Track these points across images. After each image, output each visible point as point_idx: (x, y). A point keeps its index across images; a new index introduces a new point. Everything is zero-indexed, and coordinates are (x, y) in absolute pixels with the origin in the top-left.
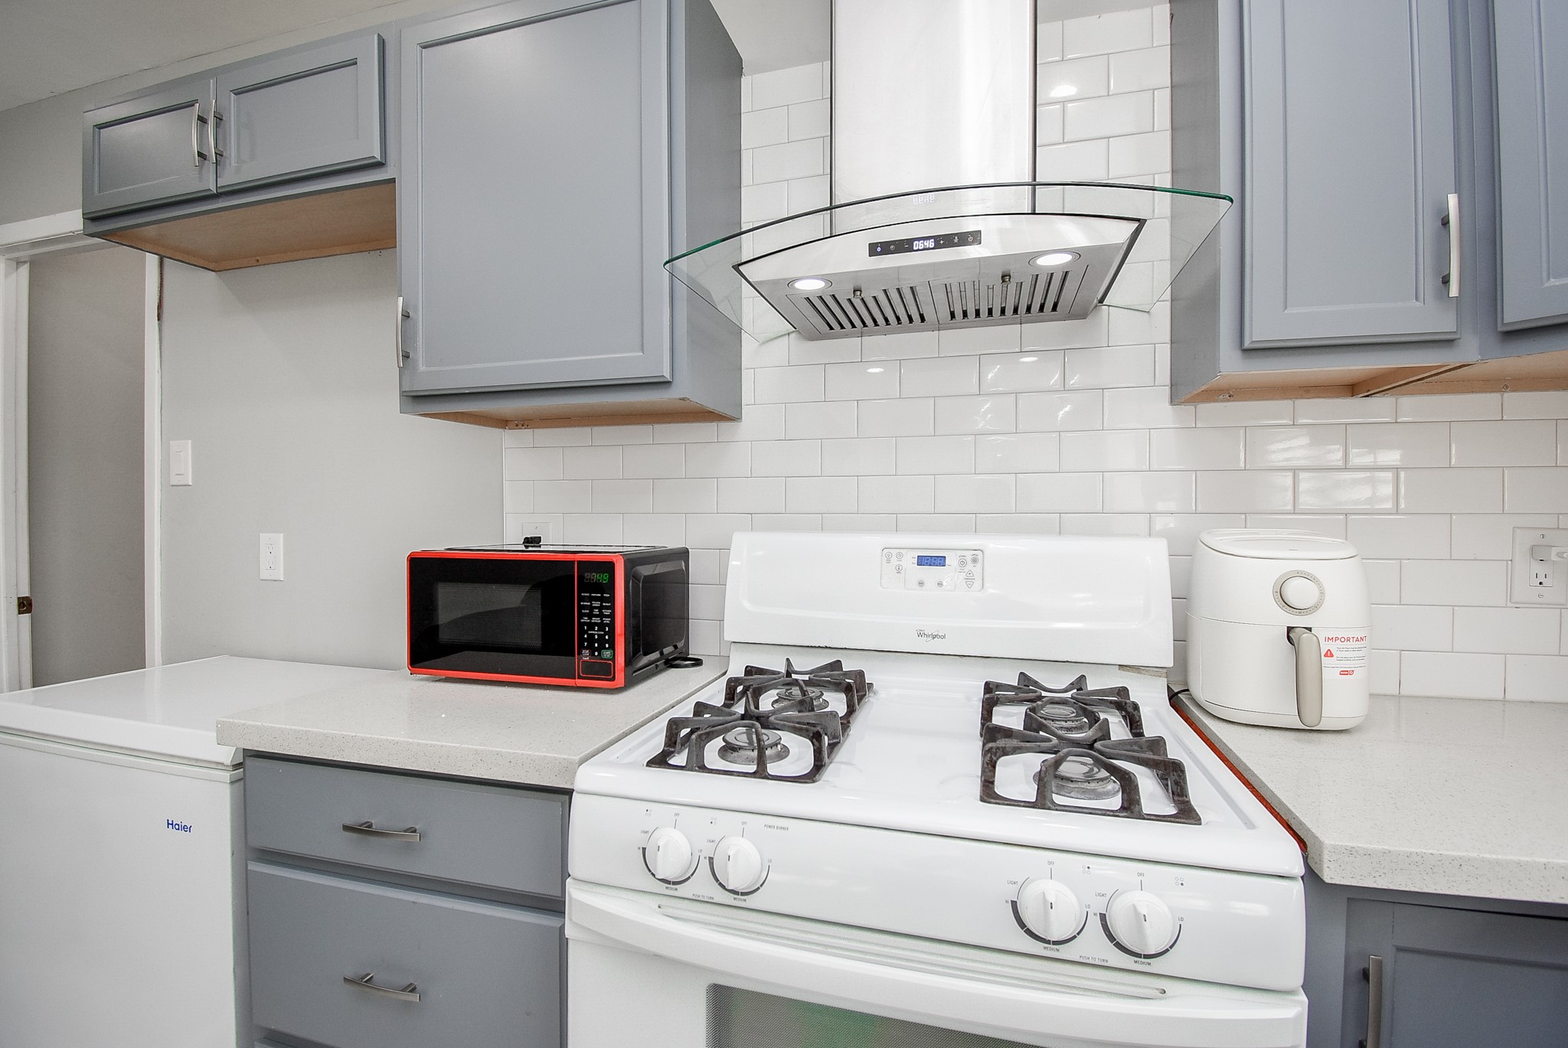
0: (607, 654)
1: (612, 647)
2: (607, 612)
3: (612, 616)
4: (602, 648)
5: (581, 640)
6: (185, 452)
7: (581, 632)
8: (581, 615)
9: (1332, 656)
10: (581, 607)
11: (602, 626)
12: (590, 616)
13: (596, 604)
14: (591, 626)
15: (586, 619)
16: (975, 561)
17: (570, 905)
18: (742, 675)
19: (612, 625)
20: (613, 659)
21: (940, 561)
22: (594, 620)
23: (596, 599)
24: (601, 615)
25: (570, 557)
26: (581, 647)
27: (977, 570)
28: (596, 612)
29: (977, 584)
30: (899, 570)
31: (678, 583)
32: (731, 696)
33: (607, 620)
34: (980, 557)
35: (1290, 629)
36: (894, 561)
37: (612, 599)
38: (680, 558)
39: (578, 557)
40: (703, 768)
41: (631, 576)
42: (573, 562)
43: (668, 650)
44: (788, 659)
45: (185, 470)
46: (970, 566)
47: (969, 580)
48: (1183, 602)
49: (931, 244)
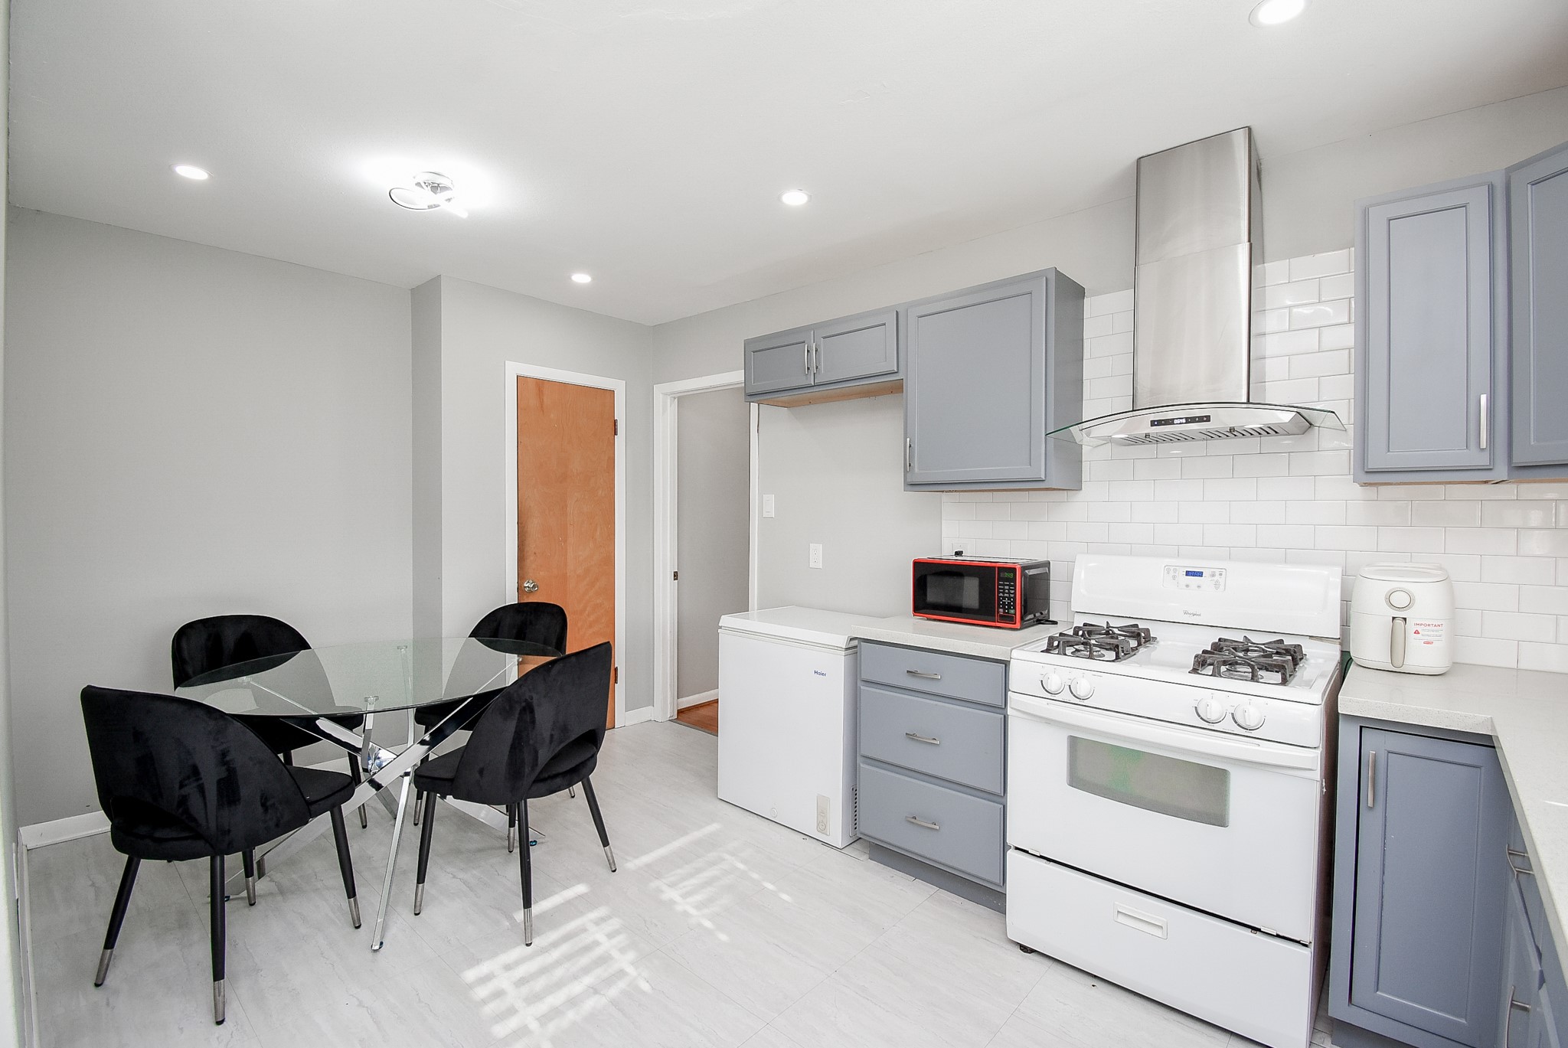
0: (1012, 611)
1: (1015, 608)
2: (1012, 592)
3: (1015, 593)
4: (1009, 608)
5: (999, 604)
6: (770, 500)
7: (999, 600)
8: (999, 593)
9: (1419, 633)
10: (999, 589)
11: (1009, 598)
12: (1004, 593)
13: (1007, 587)
14: (1004, 598)
15: (1001, 595)
16: (1221, 575)
17: (1011, 701)
18: (1082, 625)
19: (1015, 598)
20: (1015, 614)
21: (1200, 574)
22: (1006, 595)
23: (1007, 585)
24: (1009, 593)
25: (993, 564)
26: (999, 607)
27: (1221, 580)
28: (1007, 591)
29: (1222, 587)
30: (1174, 577)
31: (1045, 578)
32: (1076, 633)
33: (1012, 596)
34: (1224, 574)
35: (1394, 618)
36: (1172, 573)
37: (1015, 586)
38: (1046, 567)
39: (998, 565)
40: (1065, 655)
41: (1023, 575)
42: (994, 567)
43: (1038, 615)
44: (1107, 622)
45: (770, 510)
46: (1217, 577)
47: (1217, 585)
48: (1346, 603)
49: (1184, 421)
